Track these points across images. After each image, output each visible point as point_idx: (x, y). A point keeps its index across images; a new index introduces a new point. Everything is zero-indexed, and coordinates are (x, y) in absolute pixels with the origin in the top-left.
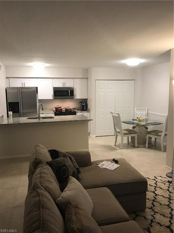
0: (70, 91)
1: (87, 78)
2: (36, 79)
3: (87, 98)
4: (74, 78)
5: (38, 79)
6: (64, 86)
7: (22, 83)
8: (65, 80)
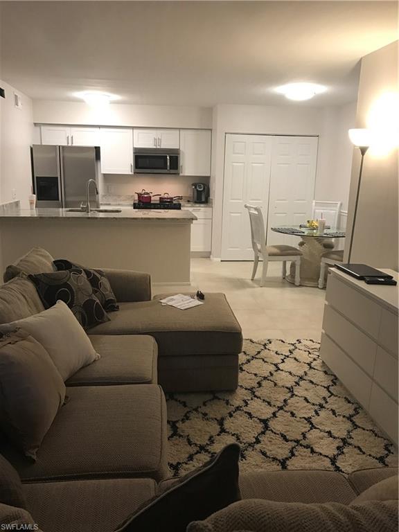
0: (170, 157)
1: (211, 130)
2: (97, 129)
3: (209, 175)
4: (180, 129)
5: (101, 129)
6: (158, 147)
7: (68, 137)
8: (159, 132)
